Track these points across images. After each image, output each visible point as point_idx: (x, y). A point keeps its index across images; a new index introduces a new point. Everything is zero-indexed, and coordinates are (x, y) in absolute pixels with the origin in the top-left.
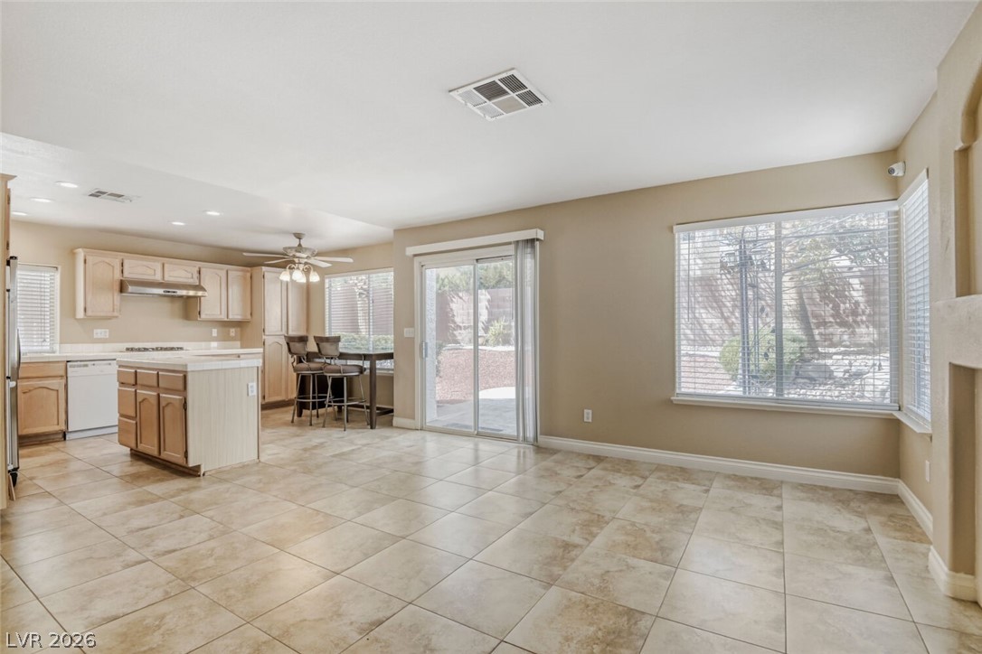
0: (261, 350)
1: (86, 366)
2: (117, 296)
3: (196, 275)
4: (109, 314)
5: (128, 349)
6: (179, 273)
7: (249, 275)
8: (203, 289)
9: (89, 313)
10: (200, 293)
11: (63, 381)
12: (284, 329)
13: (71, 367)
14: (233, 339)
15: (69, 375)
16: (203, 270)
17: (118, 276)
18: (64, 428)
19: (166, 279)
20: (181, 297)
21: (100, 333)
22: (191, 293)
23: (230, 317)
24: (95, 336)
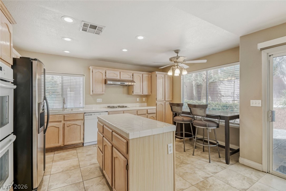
0: (155, 107)
1: (91, 115)
2: (104, 85)
3: (132, 76)
4: (101, 93)
5: (108, 107)
6: (126, 76)
7: (150, 76)
8: (134, 82)
9: (94, 93)
10: (133, 84)
11: (83, 122)
12: (164, 99)
13: (86, 115)
14: (144, 102)
15: (85, 119)
16: (134, 74)
17: (104, 78)
18: (82, 141)
19: (121, 78)
20: (126, 85)
21: (99, 100)
22: (130, 84)
23: (144, 93)
24: (97, 102)
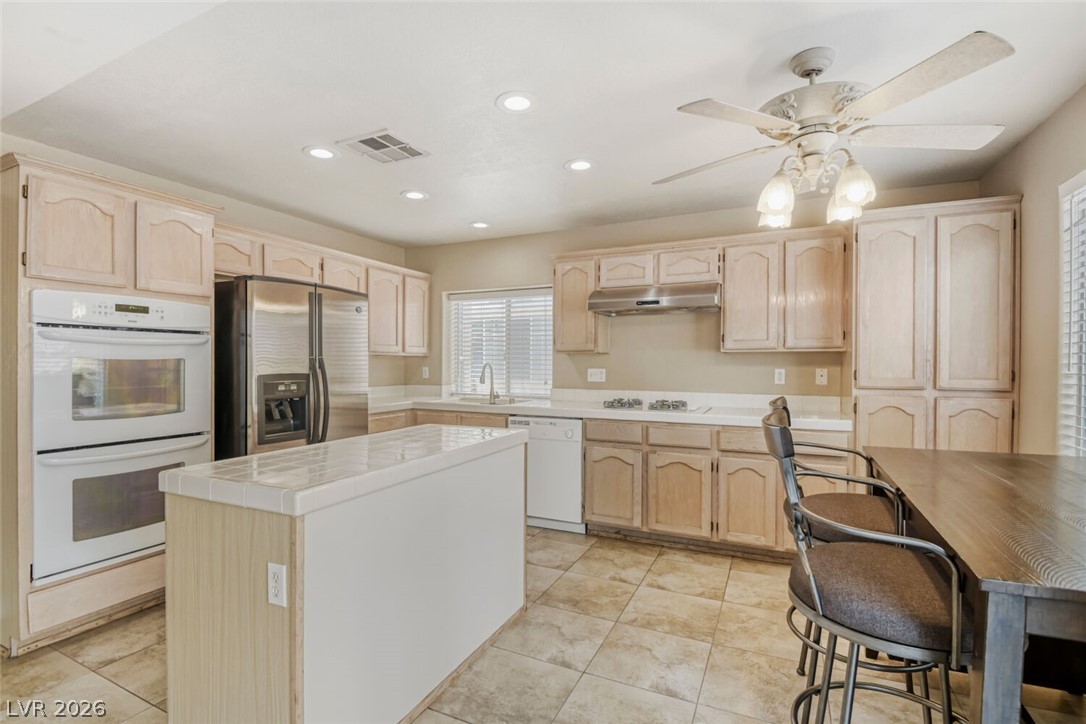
6: (685, 265)
9: (558, 347)
13: (512, 423)
16: (729, 252)
17: (592, 286)
19: (661, 281)
21: (595, 374)
23: (790, 343)
24: (589, 380)
